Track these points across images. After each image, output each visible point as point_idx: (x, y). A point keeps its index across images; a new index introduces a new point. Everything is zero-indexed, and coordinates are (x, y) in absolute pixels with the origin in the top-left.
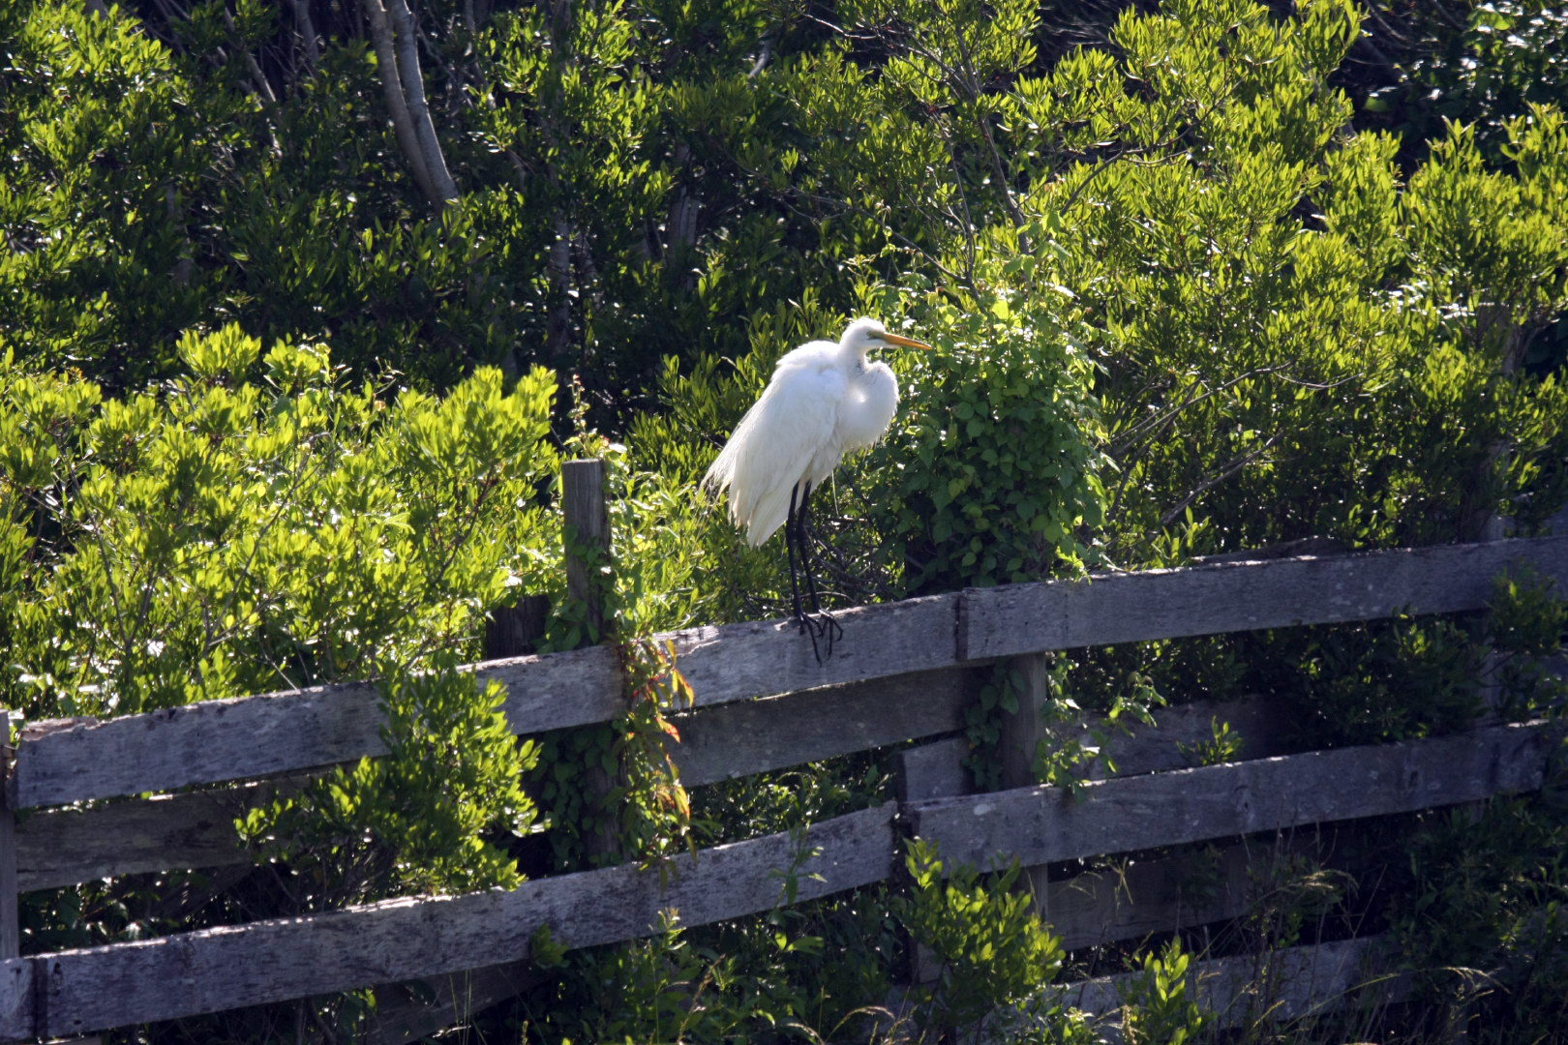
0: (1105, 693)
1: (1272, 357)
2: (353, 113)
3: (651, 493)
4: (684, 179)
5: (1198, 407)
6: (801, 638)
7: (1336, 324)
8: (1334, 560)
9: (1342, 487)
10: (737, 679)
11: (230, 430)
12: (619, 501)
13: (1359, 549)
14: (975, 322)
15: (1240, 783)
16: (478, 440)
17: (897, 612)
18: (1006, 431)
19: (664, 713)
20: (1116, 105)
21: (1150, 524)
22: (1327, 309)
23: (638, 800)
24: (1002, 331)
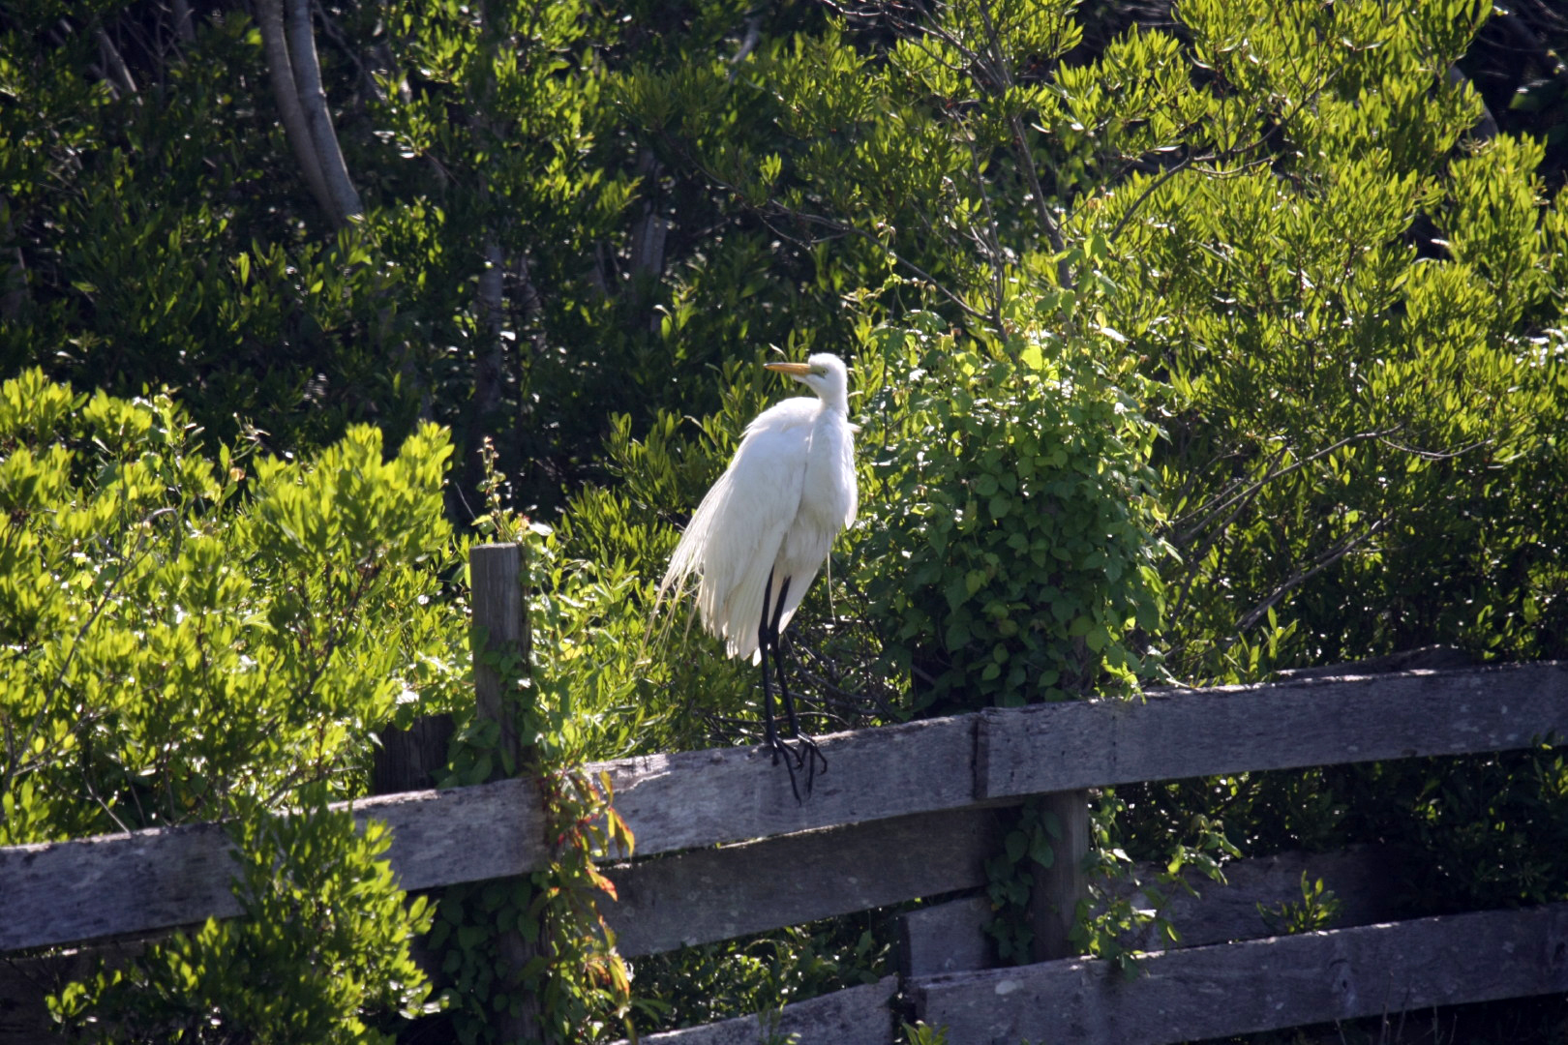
0: (1167, 842)
1: (1378, 418)
2: (230, 107)
3: (582, 586)
4: (650, 192)
5: (1286, 481)
6: (773, 770)
7: (1458, 377)
8: (1460, 675)
9: (1469, 581)
10: (693, 820)
11: (37, 504)
12: (542, 596)
13: (1490, 662)
14: (999, 372)
15: (1337, 957)
16: (353, 516)
17: (898, 738)
18: (1039, 510)
19: (597, 864)
20: (1180, 99)
21: (1222, 628)
22: (1447, 358)
23: (564, 973)
24: (1036, 384)
